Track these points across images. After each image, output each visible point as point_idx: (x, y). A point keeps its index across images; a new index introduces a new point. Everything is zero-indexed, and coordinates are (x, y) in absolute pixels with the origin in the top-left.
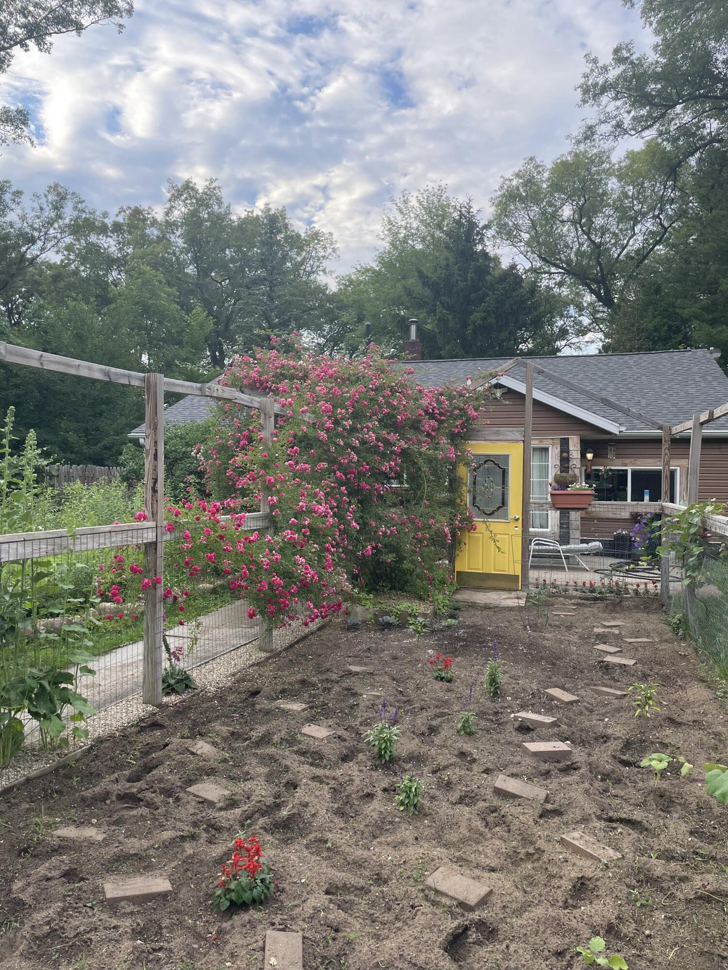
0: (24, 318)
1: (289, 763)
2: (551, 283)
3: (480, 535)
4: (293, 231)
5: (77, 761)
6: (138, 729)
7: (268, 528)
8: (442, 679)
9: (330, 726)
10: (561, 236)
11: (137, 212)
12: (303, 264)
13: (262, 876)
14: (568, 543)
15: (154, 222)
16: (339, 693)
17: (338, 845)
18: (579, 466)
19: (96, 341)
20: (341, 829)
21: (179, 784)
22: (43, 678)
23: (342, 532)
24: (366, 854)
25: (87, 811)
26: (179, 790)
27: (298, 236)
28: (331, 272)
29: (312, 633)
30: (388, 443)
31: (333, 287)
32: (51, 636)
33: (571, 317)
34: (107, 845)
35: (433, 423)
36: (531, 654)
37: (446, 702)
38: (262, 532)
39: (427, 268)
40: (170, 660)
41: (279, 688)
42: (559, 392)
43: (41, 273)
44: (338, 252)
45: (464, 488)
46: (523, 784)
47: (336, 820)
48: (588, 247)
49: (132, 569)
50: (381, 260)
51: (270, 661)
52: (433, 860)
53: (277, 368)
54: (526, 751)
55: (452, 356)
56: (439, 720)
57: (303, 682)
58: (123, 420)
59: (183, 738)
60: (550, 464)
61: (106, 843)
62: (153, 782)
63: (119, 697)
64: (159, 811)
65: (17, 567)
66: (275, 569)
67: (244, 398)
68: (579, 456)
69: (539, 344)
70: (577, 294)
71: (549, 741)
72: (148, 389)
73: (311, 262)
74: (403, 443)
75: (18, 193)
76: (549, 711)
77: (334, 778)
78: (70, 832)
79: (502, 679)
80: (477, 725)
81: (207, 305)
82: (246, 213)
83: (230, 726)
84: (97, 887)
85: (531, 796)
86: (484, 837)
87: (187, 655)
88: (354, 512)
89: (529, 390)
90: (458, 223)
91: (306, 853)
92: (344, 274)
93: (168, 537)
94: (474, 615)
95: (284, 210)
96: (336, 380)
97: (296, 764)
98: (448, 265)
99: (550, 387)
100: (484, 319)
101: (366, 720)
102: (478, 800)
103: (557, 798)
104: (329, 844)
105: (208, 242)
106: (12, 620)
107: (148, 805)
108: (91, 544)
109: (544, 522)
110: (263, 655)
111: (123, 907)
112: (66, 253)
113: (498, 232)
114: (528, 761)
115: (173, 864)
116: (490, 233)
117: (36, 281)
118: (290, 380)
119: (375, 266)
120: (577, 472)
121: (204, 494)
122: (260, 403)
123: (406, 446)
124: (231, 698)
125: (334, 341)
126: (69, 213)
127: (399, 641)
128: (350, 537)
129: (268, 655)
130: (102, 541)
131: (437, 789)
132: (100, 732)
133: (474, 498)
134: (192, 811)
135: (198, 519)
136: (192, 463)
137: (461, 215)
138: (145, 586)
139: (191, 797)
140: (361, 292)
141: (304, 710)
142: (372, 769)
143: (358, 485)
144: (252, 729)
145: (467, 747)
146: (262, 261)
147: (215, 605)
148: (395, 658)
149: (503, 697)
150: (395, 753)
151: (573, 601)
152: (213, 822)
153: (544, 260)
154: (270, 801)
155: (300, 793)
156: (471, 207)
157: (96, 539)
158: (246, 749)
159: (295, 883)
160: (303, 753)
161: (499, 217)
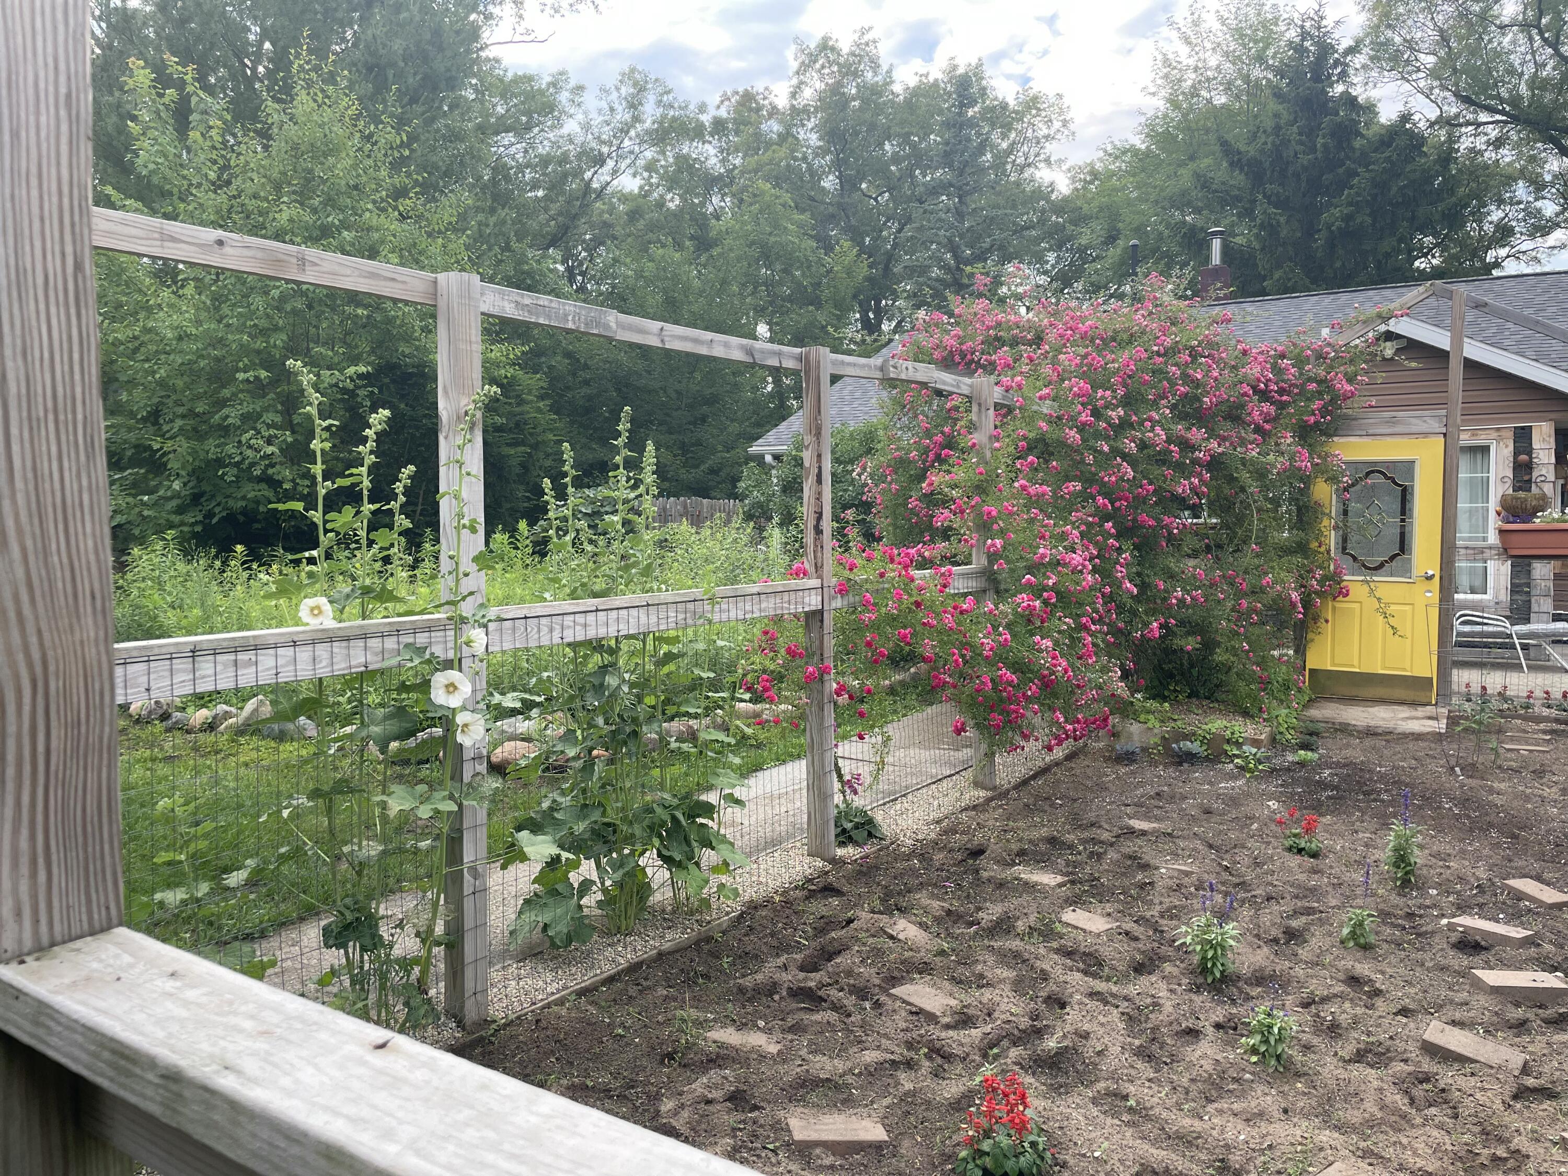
0: (589, 281)
1: (1046, 967)
2: (1480, 142)
3: (1356, 606)
4: (996, 99)
5: (724, 933)
6: (805, 892)
7: (984, 591)
8: (1300, 851)
9: (1109, 915)
10: (1498, 54)
11: (748, 98)
12: (1011, 153)
13: (1032, 1138)
14: (1527, 621)
15: (774, 111)
16: (1117, 863)
17: (1148, 1105)
18: (1551, 477)
19: (695, 308)
20: (1150, 1080)
21: (877, 982)
22: (677, 807)
23: (1109, 599)
24: (1198, 1125)
25: (750, 1009)
26: (877, 990)
27: (1004, 106)
28: (1060, 161)
29: (1057, 764)
30: (1187, 446)
31: (1063, 186)
32: (685, 747)
33: (1520, 203)
34: (784, 1061)
35: (1266, 407)
36: (1469, 817)
37: (1313, 890)
38: (979, 595)
39: (1238, 135)
40: (843, 792)
41: (1015, 847)
42: (1507, 342)
43: (612, 210)
44: (1072, 127)
45: (1326, 522)
46: (1477, 1038)
47: (1139, 1065)
48: (1554, 69)
49: (789, 651)
50: (1152, 133)
51: (993, 804)
52: (1321, 1149)
53: (989, 328)
54: (1478, 984)
55: (1286, 289)
56: (1304, 919)
57: (1052, 841)
58: (734, 428)
59: (873, 912)
60: (1492, 475)
61: (782, 1058)
62: (838, 974)
63: (773, 843)
64: (853, 1019)
65: (639, 645)
66: (1000, 657)
67: (945, 379)
68: (1553, 460)
69: (1453, 257)
70: (1532, 159)
71: (1521, 969)
72: (807, 373)
73: (1025, 148)
74: (1213, 444)
75: (580, 88)
76: (1515, 917)
77: (1126, 998)
78: (729, 1036)
79: (1418, 857)
80: (1377, 933)
81: (856, 236)
82: (917, 79)
83: (944, 900)
84: (779, 1122)
85: (1495, 1060)
86: (1408, 1122)
87: (870, 786)
88: (1127, 565)
89: (1457, 342)
90: (1299, 49)
91: (1095, 1111)
92: (1081, 163)
93: (838, 603)
94: (1348, 746)
95: (980, 65)
96: (1092, 340)
97: (1059, 970)
98: (1278, 128)
99: (1489, 333)
100: (1348, 218)
101: (1169, 910)
102: (1391, 1059)
103: (1546, 1069)
104: (1132, 1102)
105: (857, 134)
106: (635, 720)
107: (835, 1008)
108: (734, 612)
109: (1478, 583)
110: (982, 793)
111: (819, 1157)
112: (646, 174)
113: (1372, 58)
114: (1482, 1000)
115: (887, 1101)
116: (1359, 60)
117: (605, 223)
118: (1011, 346)
119: (1139, 142)
120: (1548, 489)
121: (870, 537)
122: (971, 386)
123: (1220, 450)
124: (939, 857)
125: (1064, 280)
126: (650, 111)
127: (1211, 783)
128: (1120, 609)
129: (989, 794)
130: (748, 608)
131: (1315, 1033)
132: (749, 894)
133: (1345, 540)
134: (904, 1025)
135: (882, 575)
136: (846, 491)
137: (1304, 35)
138: (809, 678)
139: (898, 1003)
140: (1115, 190)
141: (1060, 885)
142: (1191, 990)
143: (1134, 520)
144: (979, 909)
145: (1363, 969)
146: (946, 154)
147: (895, 712)
148: (1208, 812)
149: (1422, 888)
150: (1231, 968)
151: (1542, 726)
152: (938, 1045)
153: (1467, 100)
154: (1025, 1022)
155: (1073, 1015)
156: (1322, 18)
157: (741, 605)
158: (973, 937)
159: (1084, 1155)
160: (1069, 954)
161: (1375, 29)
